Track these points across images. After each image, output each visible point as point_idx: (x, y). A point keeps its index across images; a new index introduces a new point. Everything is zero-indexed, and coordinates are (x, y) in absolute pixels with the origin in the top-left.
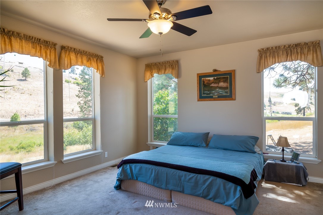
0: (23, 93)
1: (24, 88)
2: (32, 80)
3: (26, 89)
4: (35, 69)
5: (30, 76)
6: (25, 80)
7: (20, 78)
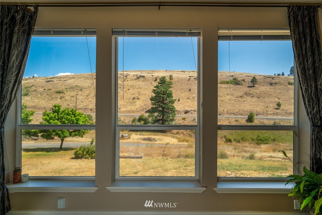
0: (253, 97)
1: (253, 93)
2: (258, 86)
3: (255, 93)
4: (260, 76)
5: (257, 83)
6: (253, 86)
7: (250, 85)
